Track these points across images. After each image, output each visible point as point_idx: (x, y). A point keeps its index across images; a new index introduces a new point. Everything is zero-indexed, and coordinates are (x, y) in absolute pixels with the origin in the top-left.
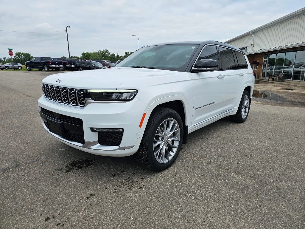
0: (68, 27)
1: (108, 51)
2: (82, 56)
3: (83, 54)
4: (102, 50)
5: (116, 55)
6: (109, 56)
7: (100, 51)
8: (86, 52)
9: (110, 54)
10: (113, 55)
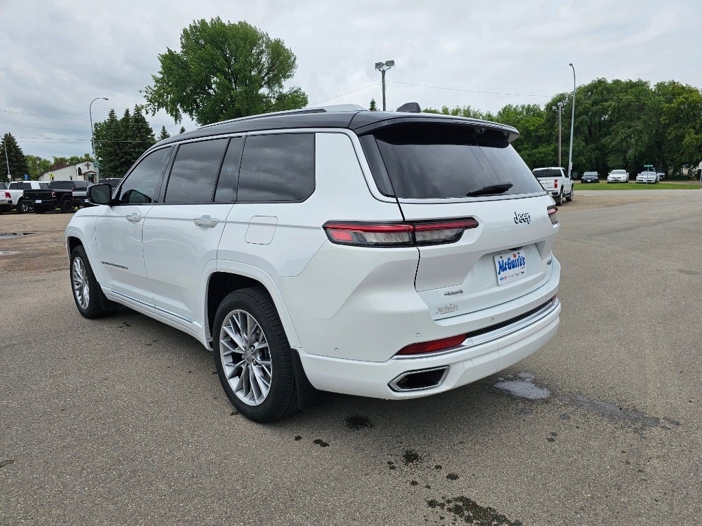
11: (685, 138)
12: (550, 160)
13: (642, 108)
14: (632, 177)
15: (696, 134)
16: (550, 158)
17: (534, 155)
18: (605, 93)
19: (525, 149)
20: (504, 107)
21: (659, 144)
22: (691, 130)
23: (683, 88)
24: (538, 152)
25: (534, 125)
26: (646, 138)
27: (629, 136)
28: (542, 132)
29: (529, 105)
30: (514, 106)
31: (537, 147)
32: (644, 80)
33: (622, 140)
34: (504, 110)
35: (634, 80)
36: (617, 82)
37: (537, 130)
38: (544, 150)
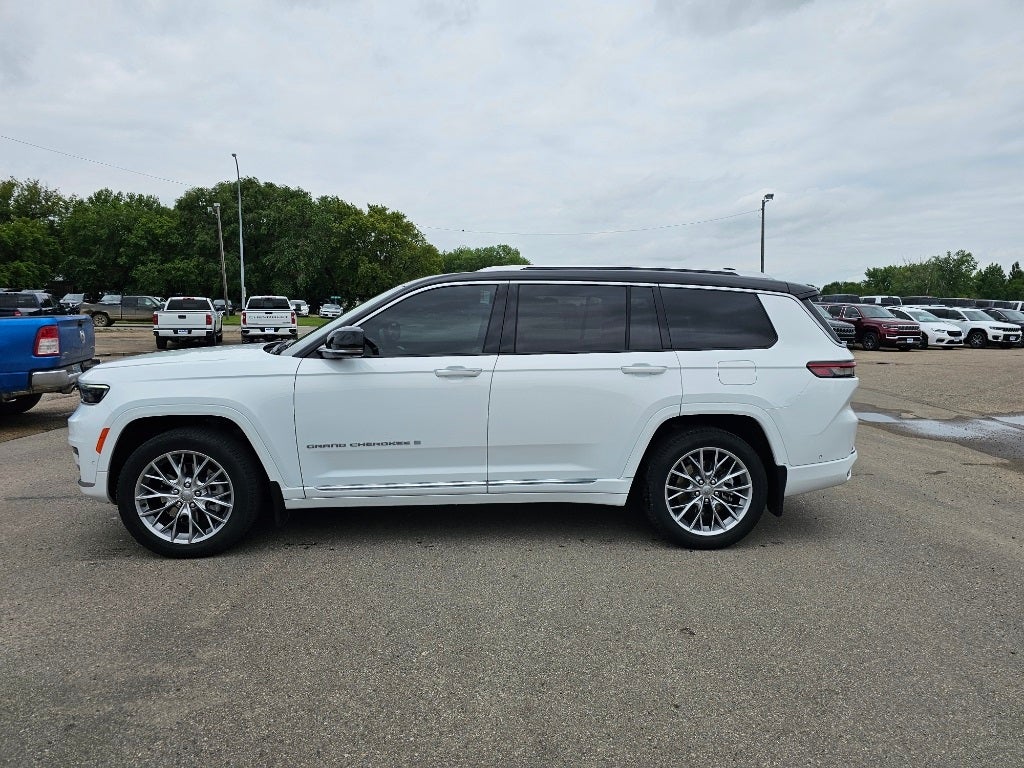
0: (770, 196)
1: (969, 255)
2: (867, 279)
3: (872, 274)
4: (943, 255)
5: (1007, 272)
6: (974, 273)
7: (933, 259)
8: (882, 265)
9: (978, 268)
10: (995, 271)
11: (358, 266)
12: (193, 281)
13: (307, 224)
14: (314, 310)
15: (370, 262)
16: (194, 277)
17: (169, 272)
18: (260, 198)
19: (152, 261)
20: (97, 191)
21: (328, 271)
22: (364, 258)
23: (348, 207)
24: (174, 268)
25: (161, 227)
26: (317, 262)
27: (298, 258)
28: (175, 239)
29: (141, 196)
30: (115, 193)
31: (171, 260)
32: (306, 190)
33: (290, 262)
34: (99, 195)
35: (293, 187)
36: (270, 186)
37: (166, 235)
38: (182, 265)
